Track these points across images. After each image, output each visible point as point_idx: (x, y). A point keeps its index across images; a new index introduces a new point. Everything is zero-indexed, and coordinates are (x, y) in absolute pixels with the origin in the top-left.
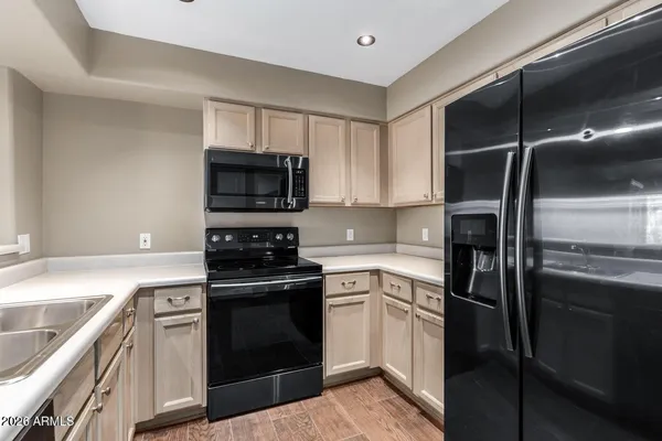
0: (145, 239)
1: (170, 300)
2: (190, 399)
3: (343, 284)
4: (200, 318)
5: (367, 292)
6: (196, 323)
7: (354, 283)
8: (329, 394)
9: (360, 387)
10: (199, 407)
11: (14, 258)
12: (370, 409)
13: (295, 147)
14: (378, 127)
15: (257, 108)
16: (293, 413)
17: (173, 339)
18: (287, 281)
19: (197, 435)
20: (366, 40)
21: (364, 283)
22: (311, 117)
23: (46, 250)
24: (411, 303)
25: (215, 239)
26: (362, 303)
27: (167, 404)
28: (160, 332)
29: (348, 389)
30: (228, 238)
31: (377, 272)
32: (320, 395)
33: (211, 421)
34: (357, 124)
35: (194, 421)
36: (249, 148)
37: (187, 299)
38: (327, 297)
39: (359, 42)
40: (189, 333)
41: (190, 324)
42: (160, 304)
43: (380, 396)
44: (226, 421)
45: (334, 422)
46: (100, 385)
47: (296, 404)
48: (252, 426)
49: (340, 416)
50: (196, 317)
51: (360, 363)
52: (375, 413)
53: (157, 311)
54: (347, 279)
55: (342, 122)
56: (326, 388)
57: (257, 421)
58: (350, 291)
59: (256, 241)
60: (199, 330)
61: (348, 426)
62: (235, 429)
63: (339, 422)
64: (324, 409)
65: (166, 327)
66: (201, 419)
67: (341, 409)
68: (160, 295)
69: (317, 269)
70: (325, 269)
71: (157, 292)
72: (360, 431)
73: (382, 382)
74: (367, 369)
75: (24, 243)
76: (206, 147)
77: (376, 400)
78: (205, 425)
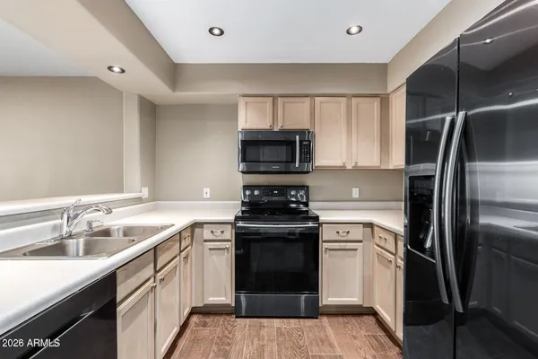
0: (207, 192)
1: (212, 232)
2: (224, 299)
3: (338, 232)
4: (230, 245)
5: (361, 241)
6: (227, 249)
7: (348, 232)
8: (325, 320)
9: (353, 320)
10: (228, 305)
11: (139, 200)
12: (355, 338)
13: (304, 124)
14: (379, 99)
15: (274, 98)
16: (293, 326)
17: (215, 258)
18: (298, 226)
19: (226, 323)
20: (354, 30)
21: (357, 233)
22: (316, 98)
23: (157, 196)
24: (395, 255)
25: (248, 193)
26: (356, 250)
27: (210, 299)
28: (207, 252)
29: (341, 319)
30: (256, 193)
31: (370, 225)
32: (317, 318)
33: (237, 317)
34: (358, 99)
35: (227, 314)
36: (268, 127)
37: (222, 232)
38: (323, 242)
39: (348, 32)
40: (224, 254)
41: (224, 249)
42: (207, 234)
43: (367, 331)
44: (245, 320)
45: (321, 340)
46: (159, 274)
47: (297, 320)
48: (262, 326)
49: (327, 336)
50: (228, 245)
51: (353, 299)
52: (357, 343)
53: (205, 238)
54: (342, 229)
55: (345, 99)
56: (323, 314)
57: (266, 324)
58: (345, 239)
59: (276, 195)
60: (230, 254)
61: (331, 345)
62: (249, 326)
63: (324, 341)
64: (316, 328)
65: (210, 249)
66: (232, 314)
67: (330, 332)
68: (207, 228)
69: (316, 219)
70: (322, 219)
71: (205, 226)
72: (339, 352)
73: (374, 320)
74: (360, 306)
75: (145, 193)
76: (240, 130)
77: (363, 333)
78: (233, 318)
